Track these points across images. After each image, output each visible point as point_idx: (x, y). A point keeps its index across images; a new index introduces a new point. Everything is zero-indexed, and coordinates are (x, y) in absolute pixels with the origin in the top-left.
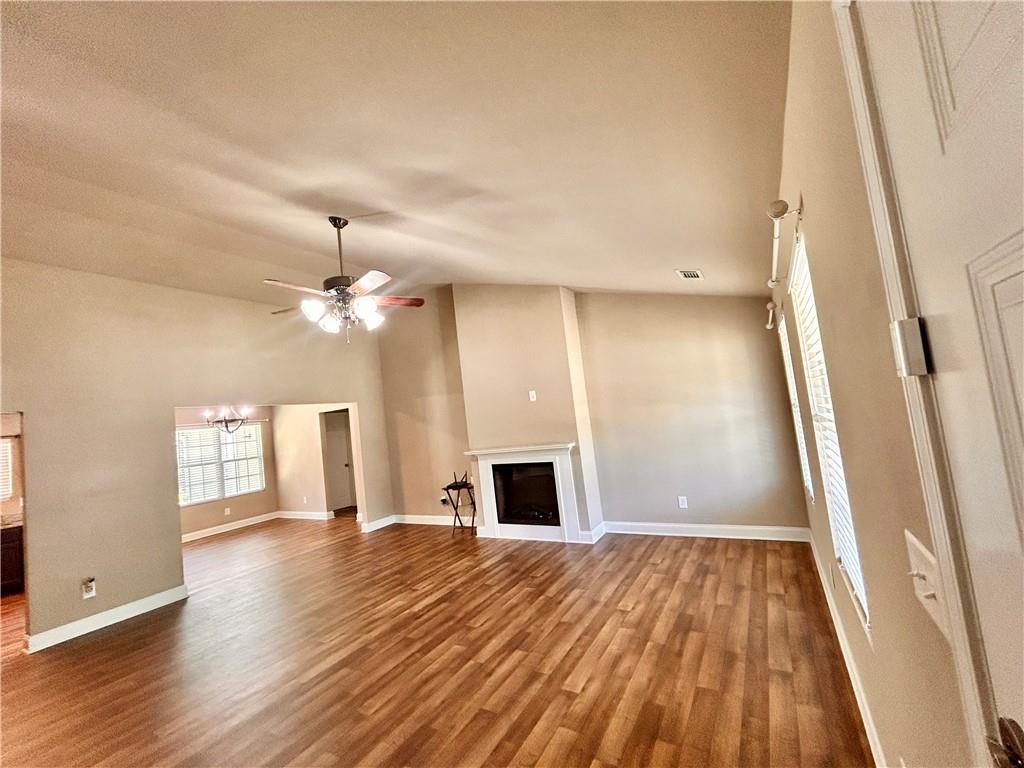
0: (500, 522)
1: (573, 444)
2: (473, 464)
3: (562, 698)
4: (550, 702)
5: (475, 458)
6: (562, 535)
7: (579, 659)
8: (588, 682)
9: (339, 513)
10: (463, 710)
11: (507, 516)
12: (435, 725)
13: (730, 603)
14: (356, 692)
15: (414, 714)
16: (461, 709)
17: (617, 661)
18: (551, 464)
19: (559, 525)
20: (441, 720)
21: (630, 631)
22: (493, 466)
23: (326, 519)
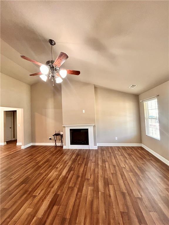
0: (71, 144)
1: (94, 124)
2: (63, 128)
3: (86, 181)
4: (84, 182)
5: (64, 127)
6: (89, 147)
7: (86, 171)
8: (90, 176)
9: (8, 142)
10: (64, 188)
11: (73, 142)
12: (58, 193)
13: (110, 156)
14: (30, 190)
15: (51, 192)
16: (63, 188)
17: (94, 170)
18: (88, 129)
19: (88, 145)
20: (59, 192)
21: (94, 164)
22: (70, 129)
23: (3, 145)
